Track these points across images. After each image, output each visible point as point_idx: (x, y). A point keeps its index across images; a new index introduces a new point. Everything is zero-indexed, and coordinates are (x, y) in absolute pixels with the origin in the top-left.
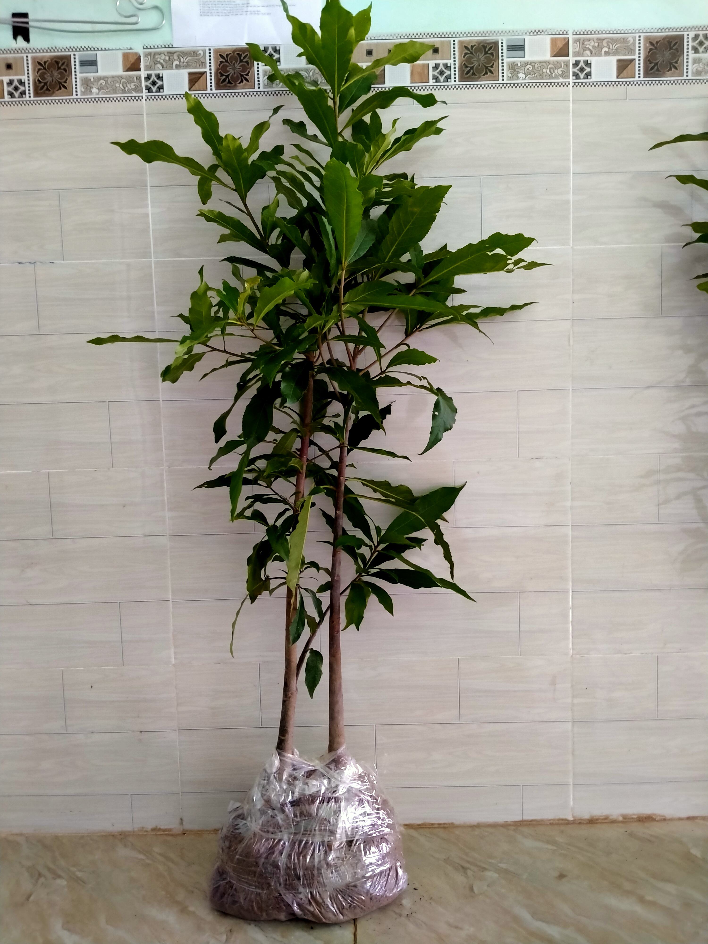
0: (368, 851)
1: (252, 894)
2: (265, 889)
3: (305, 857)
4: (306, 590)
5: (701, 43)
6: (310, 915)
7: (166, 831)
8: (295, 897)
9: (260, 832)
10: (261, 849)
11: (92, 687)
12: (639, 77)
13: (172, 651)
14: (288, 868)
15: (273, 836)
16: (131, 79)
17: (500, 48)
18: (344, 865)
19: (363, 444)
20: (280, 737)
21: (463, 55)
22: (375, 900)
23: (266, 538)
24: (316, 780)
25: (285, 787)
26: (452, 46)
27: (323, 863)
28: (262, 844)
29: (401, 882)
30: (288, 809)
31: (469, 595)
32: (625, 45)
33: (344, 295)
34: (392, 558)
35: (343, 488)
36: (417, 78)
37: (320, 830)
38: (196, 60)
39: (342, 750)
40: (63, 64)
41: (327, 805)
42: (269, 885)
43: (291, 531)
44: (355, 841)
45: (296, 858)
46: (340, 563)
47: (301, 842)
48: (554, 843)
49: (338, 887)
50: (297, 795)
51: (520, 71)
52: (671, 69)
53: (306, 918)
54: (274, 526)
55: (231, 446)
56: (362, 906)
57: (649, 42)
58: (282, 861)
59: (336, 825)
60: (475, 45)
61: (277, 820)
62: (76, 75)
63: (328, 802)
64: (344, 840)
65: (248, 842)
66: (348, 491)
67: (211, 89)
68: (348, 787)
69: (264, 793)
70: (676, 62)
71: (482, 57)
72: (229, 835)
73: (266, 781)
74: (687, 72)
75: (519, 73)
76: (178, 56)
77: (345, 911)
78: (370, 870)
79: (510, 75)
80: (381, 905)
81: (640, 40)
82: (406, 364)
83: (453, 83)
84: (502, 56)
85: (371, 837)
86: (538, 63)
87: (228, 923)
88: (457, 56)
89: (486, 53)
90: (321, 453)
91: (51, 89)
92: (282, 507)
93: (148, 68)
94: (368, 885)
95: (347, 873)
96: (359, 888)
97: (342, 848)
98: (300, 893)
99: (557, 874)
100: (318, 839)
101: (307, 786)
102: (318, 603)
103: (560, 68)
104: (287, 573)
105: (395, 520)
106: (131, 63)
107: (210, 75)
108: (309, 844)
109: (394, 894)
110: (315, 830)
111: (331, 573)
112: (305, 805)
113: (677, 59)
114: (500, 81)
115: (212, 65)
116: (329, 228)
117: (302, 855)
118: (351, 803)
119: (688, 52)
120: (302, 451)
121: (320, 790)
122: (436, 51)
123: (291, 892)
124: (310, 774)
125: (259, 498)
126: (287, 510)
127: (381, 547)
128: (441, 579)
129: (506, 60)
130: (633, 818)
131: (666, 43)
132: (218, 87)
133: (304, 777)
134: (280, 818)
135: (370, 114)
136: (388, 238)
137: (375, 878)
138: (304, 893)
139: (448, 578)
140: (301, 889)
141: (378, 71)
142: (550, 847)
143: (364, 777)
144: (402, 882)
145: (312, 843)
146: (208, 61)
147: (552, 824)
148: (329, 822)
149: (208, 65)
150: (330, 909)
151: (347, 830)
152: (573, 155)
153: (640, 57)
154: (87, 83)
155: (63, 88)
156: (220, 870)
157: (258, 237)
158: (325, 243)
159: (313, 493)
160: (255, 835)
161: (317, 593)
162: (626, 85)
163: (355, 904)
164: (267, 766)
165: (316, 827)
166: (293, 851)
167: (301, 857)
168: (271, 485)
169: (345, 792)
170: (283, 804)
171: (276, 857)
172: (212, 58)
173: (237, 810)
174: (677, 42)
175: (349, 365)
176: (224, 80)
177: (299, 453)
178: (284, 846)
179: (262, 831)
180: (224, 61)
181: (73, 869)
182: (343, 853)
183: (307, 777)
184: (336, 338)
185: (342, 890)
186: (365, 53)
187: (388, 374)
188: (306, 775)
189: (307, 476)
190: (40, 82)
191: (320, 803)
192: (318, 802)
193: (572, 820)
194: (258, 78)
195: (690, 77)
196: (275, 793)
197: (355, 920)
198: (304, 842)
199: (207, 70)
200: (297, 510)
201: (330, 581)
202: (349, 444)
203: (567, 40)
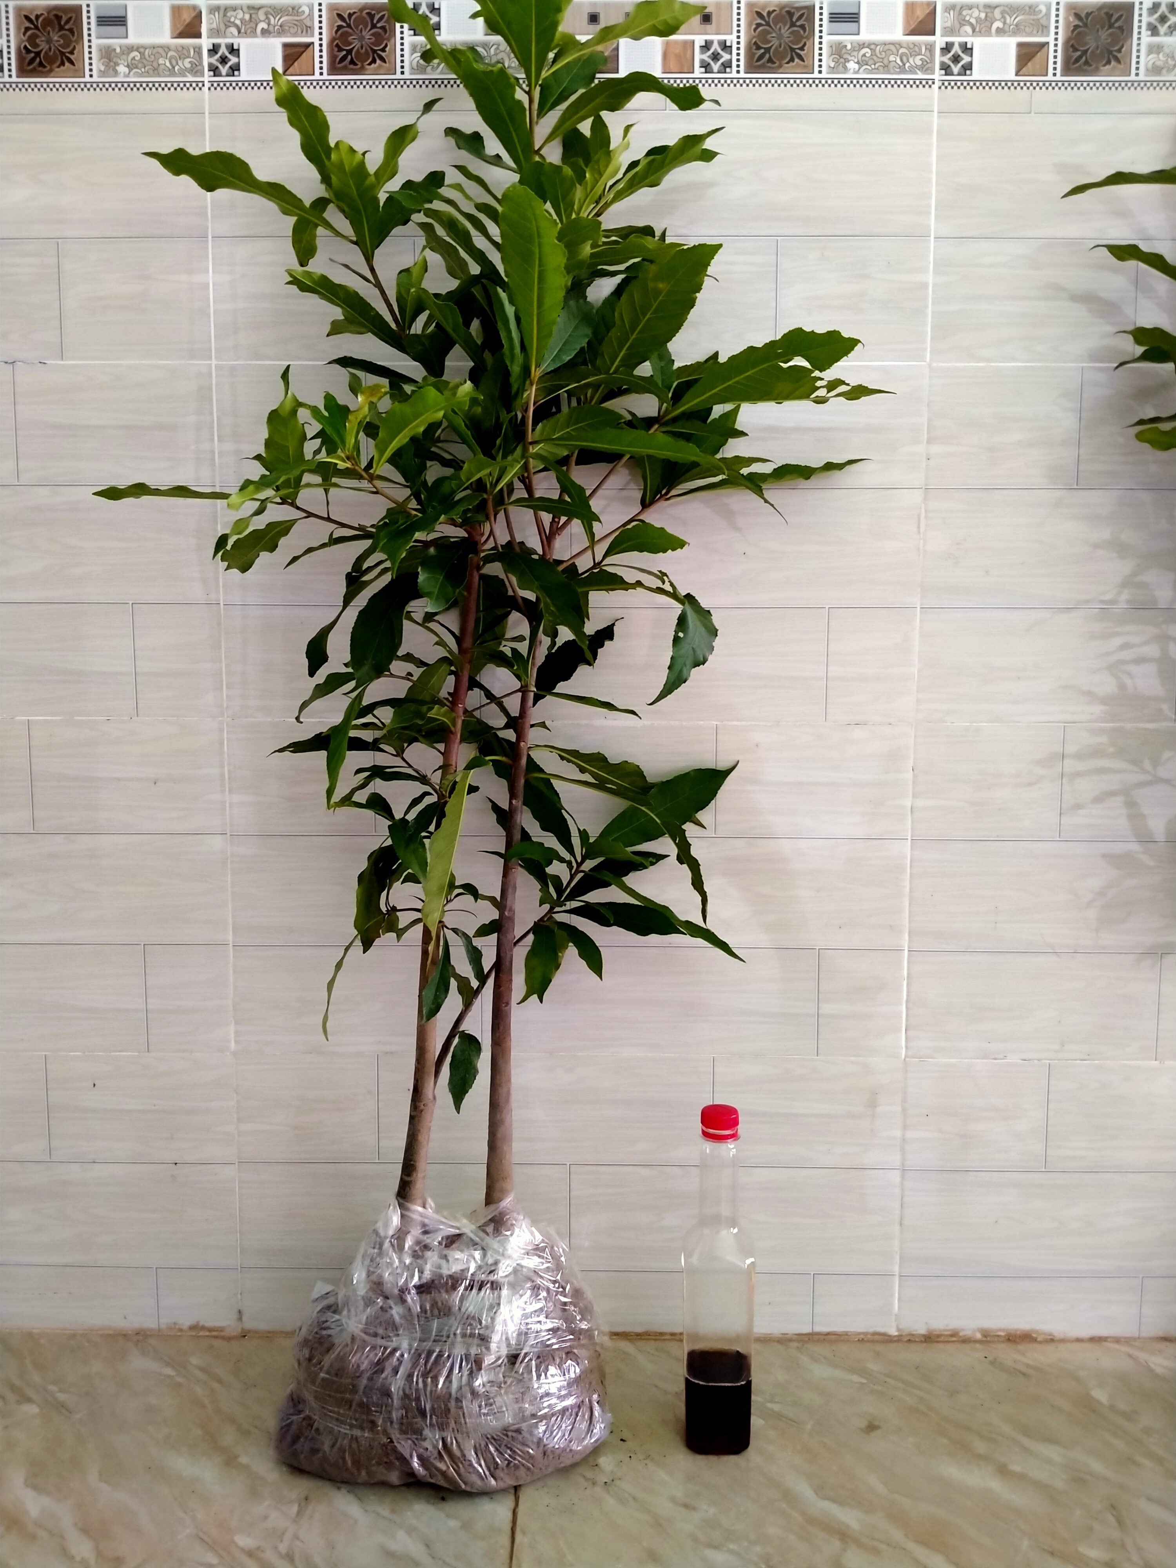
0: (543, 1374)
1: (344, 1439)
2: (367, 1431)
3: (435, 1380)
4: (455, 930)
5: (1163, 19)
6: (440, 1477)
7: (214, 1331)
8: (416, 1445)
9: (363, 1335)
10: (363, 1363)
11: (94, 1085)
12: (1055, 75)
13: (232, 1029)
14: (406, 1396)
15: (384, 1342)
16: (185, 52)
17: (817, 17)
18: (501, 1395)
19: (561, 687)
20: (404, 1177)
21: (754, 26)
22: (551, 1457)
23: (389, 842)
24: (462, 1251)
25: (408, 1262)
26: (735, 11)
27: (466, 1389)
28: (365, 1355)
29: (598, 1427)
30: (412, 1298)
31: (734, 950)
32: (1032, 17)
33: (533, 430)
34: (606, 885)
35: (524, 761)
36: (673, 66)
37: (464, 1335)
38: (296, 22)
39: (507, 1202)
40: (67, 22)
41: (478, 1294)
42: (373, 1423)
43: (432, 828)
44: (522, 1355)
45: (420, 1380)
46: (515, 888)
47: (430, 1353)
48: (863, 1372)
49: (491, 1432)
50: (427, 1275)
51: (850, 58)
52: (1109, 62)
53: (432, 1481)
54: (403, 820)
55: (334, 682)
56: (530, 1466)
57: (1072, 14)
58: (397, 1385)
59: (491, 1327)
60: (774, 11)
61: (392, 1315)
62: (90, 41)
63: (480, 1289)
64: (504, 1352)
65: (340, 1352)
66: (532, 766)
67: (321, 74)
68: (515, 1265)
69: (371, 1269)
70: (1119, 51)
71: (785, 31)
72: (310, 1338)
73: (376, 1251)
74: (1137, 69)
75: (849, 61)
76: (266, 14)
77: (499, 1473)
78: (545, 1404)
79: (832, 65)
80: (562, 1465)
81: (1058, 10)
82: (636, 552)
83: (734, 75)
84: (821, 31)
85: (549, 1351)
86: (881, 44)
87: (304, 1485)
88: (742, 29)
89: (793, 25)
90: (489, 701)
91: (48, 64)
92: (418, 789)
93: (215, 32)
94: (540, 1431)
95: (506, 1408)
96: (525, 1434)
97: (500, 1366)
98: (425, 1439)
99: (864, 1424)
100: (459, 1350)
101: (445, 1261)
102: (475, 956)
103: (919, 55)
104: (423, 901)
105: (613, 820)
106: (186, 23)
107: (319, 48)
108: (443, 1358)
109: (586, 1447)
110: (455, 1334)
111: (500, 904)
112: (440, 1292)
113: (1120, 44)
114: (816, 75)
115: (324, 31)
116: (510, 310)
117: (431, 1375)
118: (518, 1292)
119: (1139, 33)
120: (455, 696)
121: (468, 1269)
122: (707, 19)
123: (409, 1436)
124: (452, 1241)
125: (378, 772)
126: (429, 794)
127: (588, 865)
128: (687, 922)
129: (826, 38)
130: (998, 1336)
131: (1104, 16)
132: (333, 70)
133: (442, 1245)
134: (396, 1312)
135: (590, 120)
136: (614, 333)
137: (554, 1419)
138: (432, 1438)
139: (698, 920)
140: (427, 1432)
141: (605, 49)
142: (856, 1378)
143: (543, 1250)
144: (600, 1427)
145: (449, 1356)
146: (317, 25)
147: (861, 1341)
148: (481, 1323)
149: (317, 31)
150: (474, 1467)
151: (510, 1336)
152: (936, 206)
153: (1056, 39)
154: (108, 55)
155: (67, 64)
156: (295, 1397)
157: (393, 326)
158: (503, 335)
159: (470, 767)
160: (353, 1338)
161: (473, 937)
162: (1031, 88)
163: (517, 1462)
164: (380, 1226)
165: (457, 1330)
166: (415, 1369)
167: (429, 1379)
168: (403, 753)
169: (510, 1274)
170: (403, 1289)
171: (386, 1378)
172: (324, 19)
173: (327, 1298)
174: (1122, 16)
175: (541, 553)
176: (343, 59)
177: (451, 699)
178: (401, 1359)
179: (365, 1333)
180: (344, 24)
181: (52, 1388)
182: (501, 1376)
183: (446, 1246)
184: (519, 502)
185: (495, 1437)
186: (585, 18)
187: (604, 568)
188: (444, 1243)
189: (462, 740)
190: (28, 51)
191: (466, 1289)
192: (462, 1288)
193: (896, 1336)
194: (402, 56)
195: (1142, 77)
196: (390, 1270)
197: (516, 1488)
198: (435, 1354)
199: (315, 39)
200: (443, 795)
201: (498, 918)
202: (536, 686)
203: (932, 7)
